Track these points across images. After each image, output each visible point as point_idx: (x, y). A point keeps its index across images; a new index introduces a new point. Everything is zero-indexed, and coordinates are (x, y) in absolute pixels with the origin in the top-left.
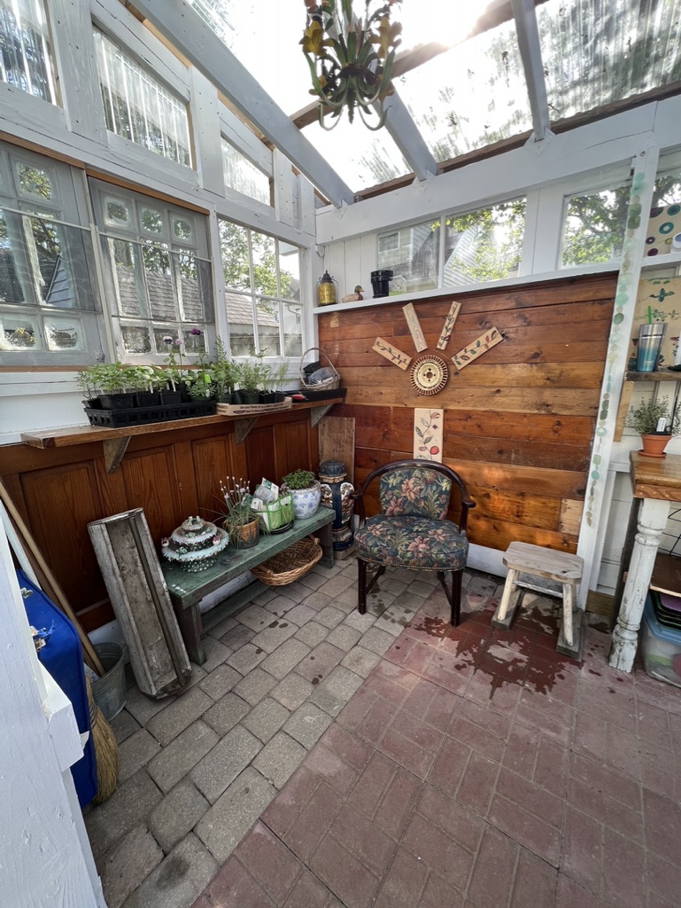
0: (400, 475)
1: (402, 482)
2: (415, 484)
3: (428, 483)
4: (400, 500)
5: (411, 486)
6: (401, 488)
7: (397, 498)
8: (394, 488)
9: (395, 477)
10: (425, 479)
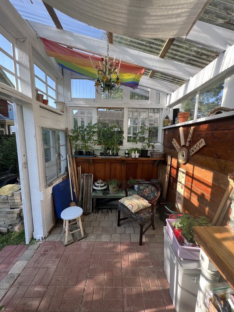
0: (145, 186)
1: (144, 189)
2: (149, 191)
3: (152, 192)
4: (142, 195)
5: (147, 191)
6: (144, 190)
7: (142, 194)
8: (141, 190)
9: (143, 186)
10: (152, 190)
